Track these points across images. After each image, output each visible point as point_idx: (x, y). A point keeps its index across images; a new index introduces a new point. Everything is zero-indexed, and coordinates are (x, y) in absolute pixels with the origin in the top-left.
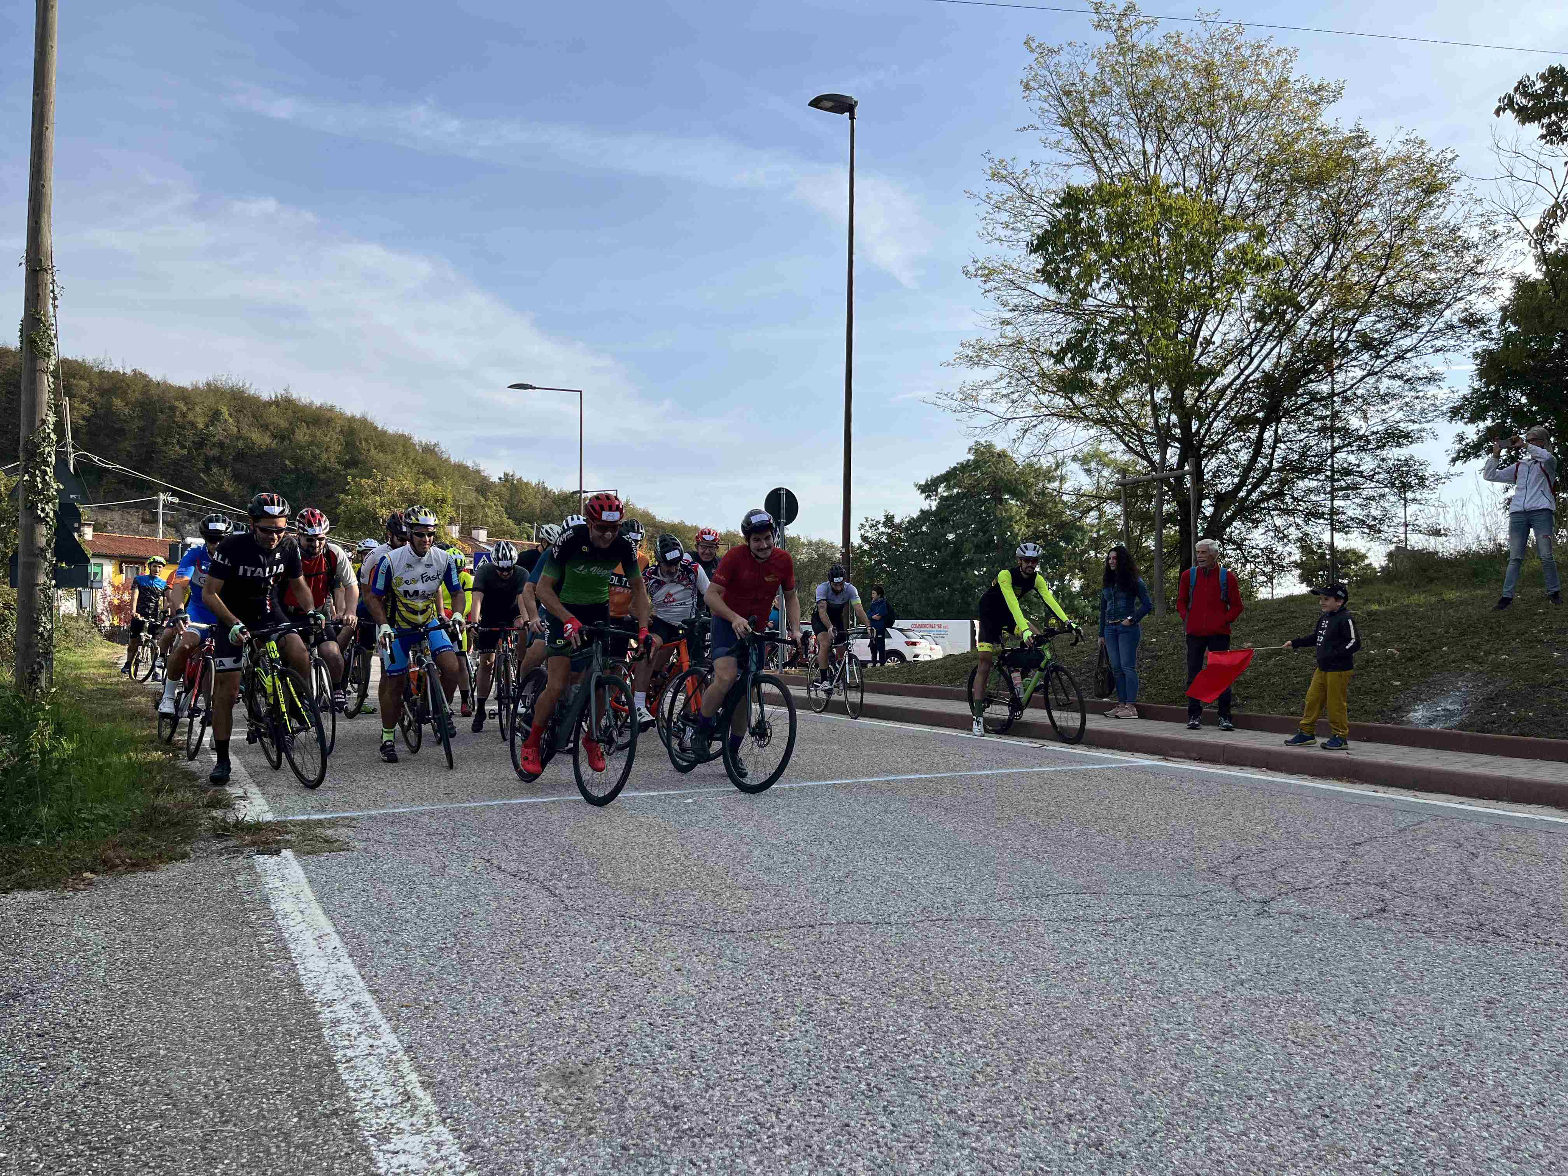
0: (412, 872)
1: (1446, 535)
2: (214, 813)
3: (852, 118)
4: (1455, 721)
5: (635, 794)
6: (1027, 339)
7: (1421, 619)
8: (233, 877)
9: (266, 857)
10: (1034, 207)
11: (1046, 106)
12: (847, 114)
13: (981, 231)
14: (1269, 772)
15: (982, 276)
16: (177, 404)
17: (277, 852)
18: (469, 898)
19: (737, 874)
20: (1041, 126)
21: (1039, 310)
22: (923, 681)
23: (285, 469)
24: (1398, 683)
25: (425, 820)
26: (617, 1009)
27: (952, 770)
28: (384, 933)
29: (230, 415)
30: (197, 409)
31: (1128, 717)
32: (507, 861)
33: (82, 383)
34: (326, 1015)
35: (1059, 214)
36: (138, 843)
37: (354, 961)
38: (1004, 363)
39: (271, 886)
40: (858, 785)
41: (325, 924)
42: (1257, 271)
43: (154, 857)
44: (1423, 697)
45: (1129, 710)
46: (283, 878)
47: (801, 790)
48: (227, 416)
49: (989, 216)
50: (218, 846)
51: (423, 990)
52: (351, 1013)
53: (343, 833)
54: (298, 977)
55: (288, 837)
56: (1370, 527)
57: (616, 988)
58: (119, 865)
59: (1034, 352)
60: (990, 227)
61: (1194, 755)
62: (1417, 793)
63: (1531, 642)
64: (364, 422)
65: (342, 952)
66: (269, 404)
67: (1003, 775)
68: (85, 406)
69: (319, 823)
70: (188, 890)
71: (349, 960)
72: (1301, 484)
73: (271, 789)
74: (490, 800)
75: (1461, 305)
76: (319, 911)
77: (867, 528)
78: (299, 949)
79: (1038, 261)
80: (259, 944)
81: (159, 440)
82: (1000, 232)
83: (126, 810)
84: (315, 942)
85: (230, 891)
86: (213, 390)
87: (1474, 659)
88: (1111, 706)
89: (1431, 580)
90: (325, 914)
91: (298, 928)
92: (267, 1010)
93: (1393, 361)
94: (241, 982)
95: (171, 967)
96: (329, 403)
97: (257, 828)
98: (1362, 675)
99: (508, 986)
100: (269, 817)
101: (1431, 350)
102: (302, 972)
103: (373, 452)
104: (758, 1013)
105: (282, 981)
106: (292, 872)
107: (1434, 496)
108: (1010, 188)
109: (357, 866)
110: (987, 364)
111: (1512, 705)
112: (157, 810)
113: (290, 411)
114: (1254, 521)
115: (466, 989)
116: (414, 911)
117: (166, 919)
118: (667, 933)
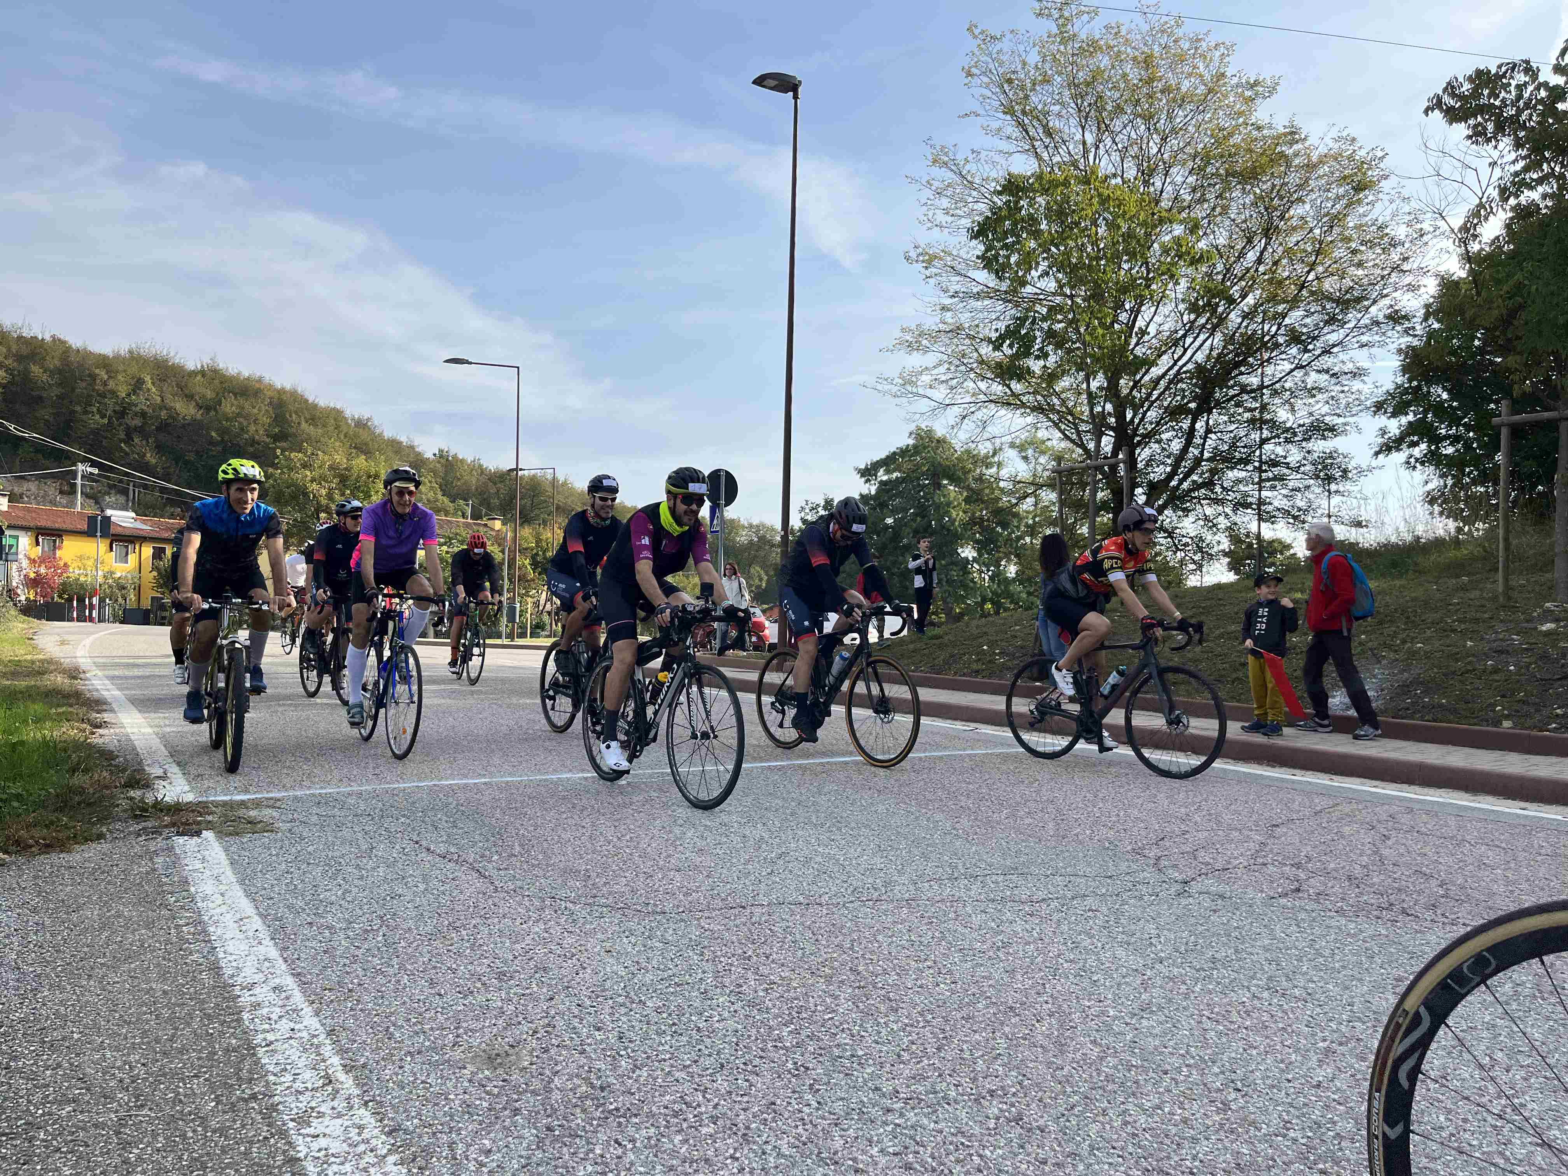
0: (338, 854)
1: (1366, 526)
2: (132, 793)
3: (796, 97)
5: (569, 775)
6: (967, 325)
8: (151, 859)
9: (186, 838)
10: (974, 193)
11: (989, 94)
12: (791, 94)
13: (922, 218)
15: (923, 262)
16: (97, 371)
17: (198, 834)
18: (397, 879)
19: (669, 856)
20: (982, 112)
21: (978, 296)
23: (212, 442)
25: (351, 801)
26: (545, 990)
27: (886, 753)
28: (308, 915)
29: (153, 384)
30: (120, 377)
32: (436, 842)
34: (246, 999)
35: (999, 201)
36: (52, 823)
37: (276, 943)
38: (943, 349)
39: (190, 868)
41: (246, 906)
42: (1191, 264)
43: (68, 838)
46: (203, 860)
48: (150, 385)
49: (929, 202)
50: (135, 827)
51: (347, 973)
52: (272, 996)
53: (267, 814)
54: (217, 960)
55: (210, 818)
56: (1295, 518)
57: (545, 969)
58: (31, 846)
59: (973, 338)
60: (931, 213)
62: (1333, 777)
63: (1445, 631)
64: (294, 394)
65: (264, 934)
66: (193, 374)
67: (935, 758)
68: (2, 373)
69: (243, 803)
70: (103, 873)
71: (272, 943)
72: (1230, 474)
73: (192, 769)
74: (420, 781)
75: (1386, 301)
76: (241, 894)
77: (807, 511)
78: (219, 933)
79: (978, 248)
80: (177, 927)
81: (78, 408)
82: (941, 218)
83: (40, 790)
84: (236, 925)
85: (147, 873)
86: (135, 358)
87: (1390, 647)
90: (247, 896)
91: (218, 911)
92: (184, 993)
93: (1320, 355)
94: (159, 965)
95: (86, 949)
96: (258, 374)
97: (177, 808)
99: (435, 968)
100: (190, 797)
101: (1357, 345)
102: (221, 955)
103: (304, 425)
104: (687, 994)
105: (201, 965)
106: (213, 854)
107: (1356, 489)
108: (951, 175)
109: (281, 848)
110: (926, 350)
111: (1426, 692)
112: (70, 789)
113: (216, 382)
114: (1185, 510)
115: (391, 971)
116: (340, 893)
117: (81, 901)
118: (598, 914)
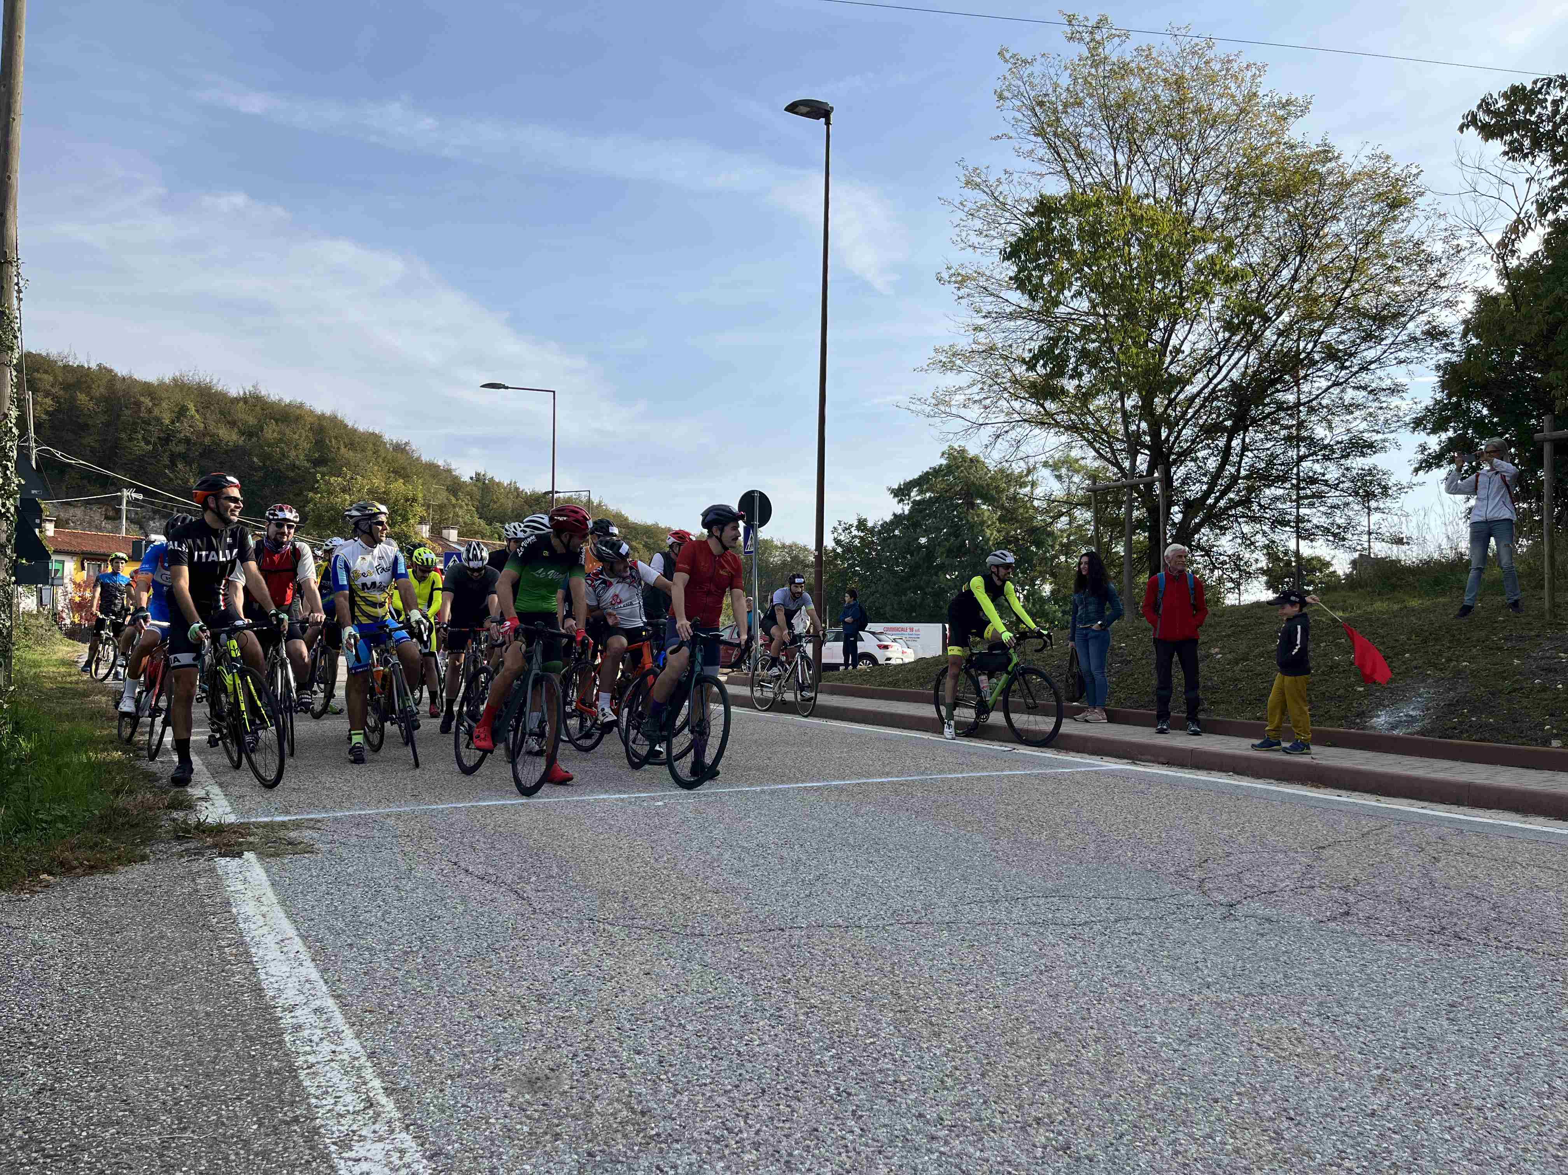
0: (378, 875)
1: (1408, 544)
2: (175, 815)
3: (828, 123)
4: (1417, 726)
6: (1000, 345)
7: (1385, 625)
8: (194, 880)
9: (228, 859)
10: (1007, 215)
11: (1020, 117)
12: (823, 120)
13: (955, 238)
14: (1236, 777)
15: (956, 282)
16: (142, 399)
17: (240, 855)
18: (436, 901)
19: (707, 878)
20: (1014, 135)
21: (1012, 316)
22: (895, 684)
23: (252, 467)
24: (1361, 689)
25: (391, 822)
26: (584, 1013)
27: (922, 774)
28: (348, 936)
29: (197, 411)
30: (164, 405)
31: (1097, 721)
32: (474, 863)
33: (46, 376)
34: (287, 1020)
35: (1032, 223)
36: (96, 845)
37: (317, 965)
38: (976, 369)
39: (232, 889)
40: (829, 789)
41: (287, 928)
42: (1226, 282)
43: (112, 860)
44: (1386, 702)
45: (1097, 714)
46: (245, 881)
47: (773, 792)
48: (193, 411)
49: (963, 223)
50: (177, 848)
51: (388, 995)
52: (312, 1018)
53: (307, 835)
54: (259, 982)
55: (251, 839)
56: (1335, 535)
57: (584, 992)
58: (75, 868)
59: (1006, 358)
60: (964, 234)
61: (1161, 759)
62: (1380, 798)
63: (1491, 649)
64: (334, 419)
65: (305, 956)
66: (236, 400)
67: (972, 778)
68: (48, 401)
69: (283, 825)
70: (147, 893)
71: (312, 965)
72: (1267, 492)
73: (235, 791)
74: (458, 801)
75: (1424, 318)
76: (282, 915)
77: (840, 531)
78: (260, 953)
79: (1011, 269)
80: (220, 948)
81: (123, 436)
82: (974, 239)
83: (84, 811)
84: (278, 946)
85: (190, 894)
86: (179, 386)
87: (1435, 666)
88: (1080, 711)
89: (1394, 587)
90: (288, 917)
91: (260, 931)
92: (226, 1015)
93: (1357, 372)
94: (201, 986)
95: (129, 971)
96: (299, 400)
97: (219, 829)
98: (1327, 681)
99: (474, 990)
100: (231, 819)
101: (1394, 362)
102: (263, 977)
103: (343, 450)
104: (727, 1017)
105: (243, 986)
106: (254, 875)
107: (1397, 505)
108: (983, 196)
109: (322, 869)
110: (960, 370)
111: (1472, 712)
112: (116, 812)
113: (258, 408)
114: (1221, 528)
115: (431, 993)
116: (379, 914)
117: (125, 922)
118: (636, 936)
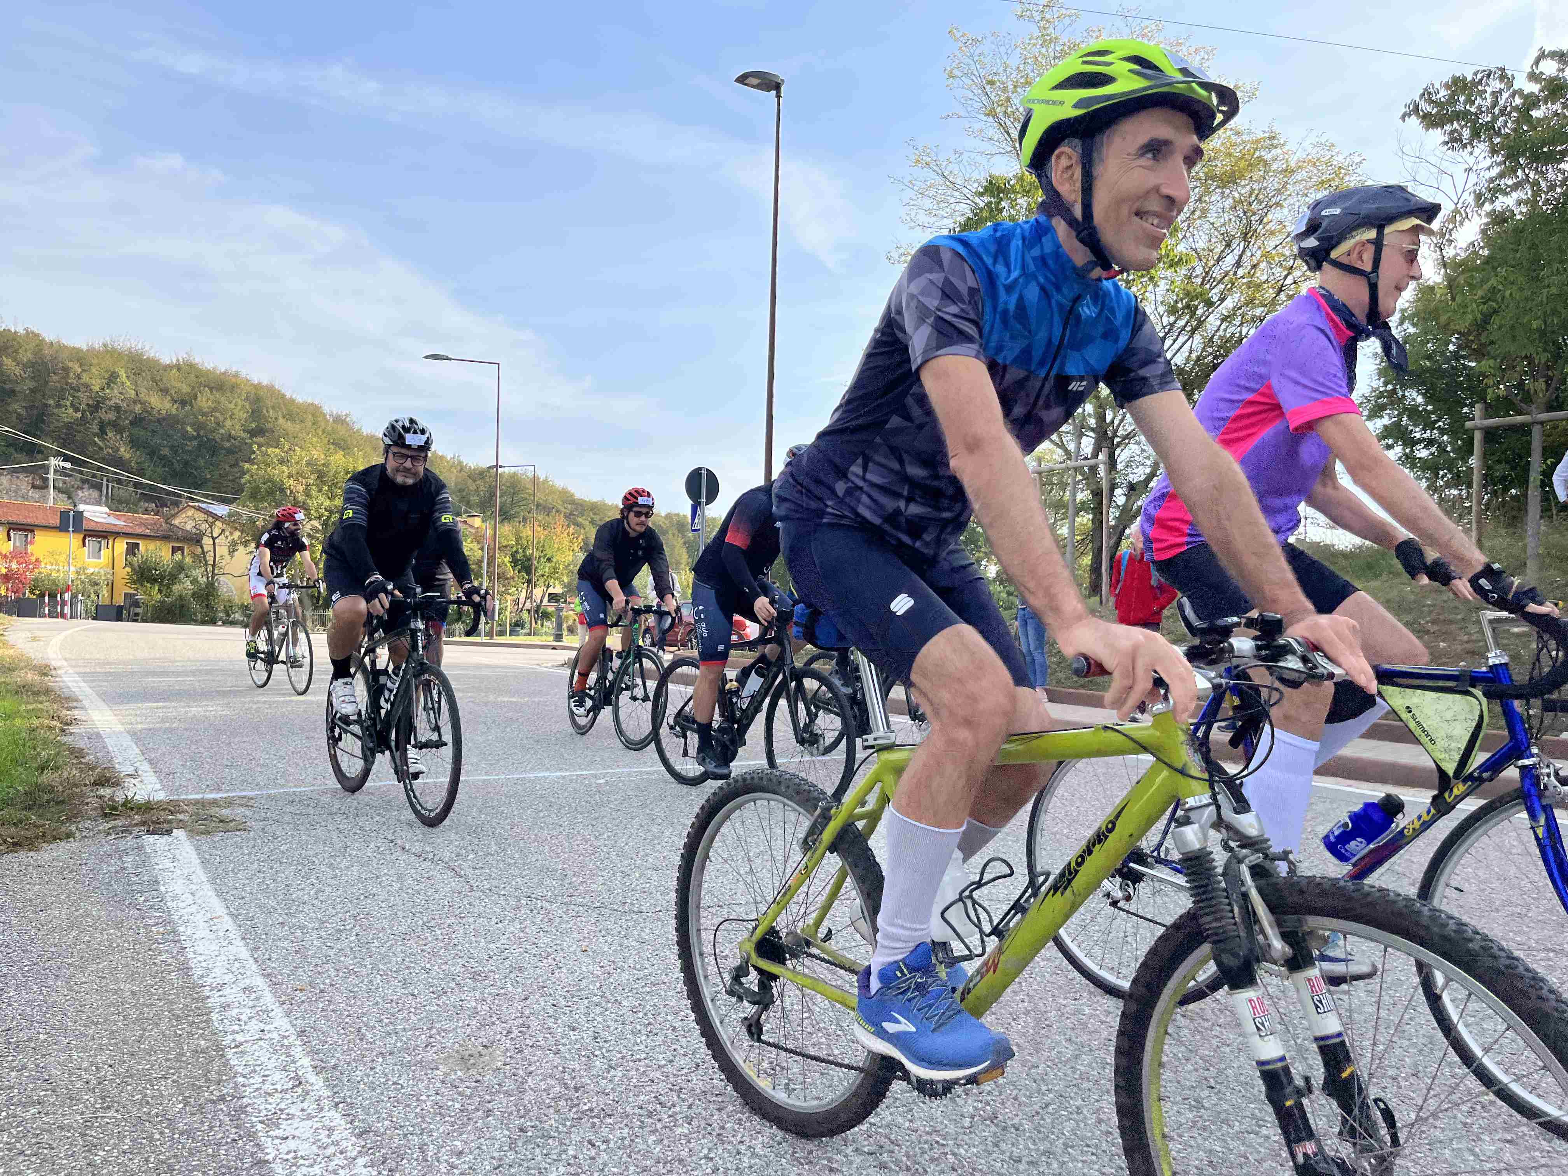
0: (311, 853)
2: (102, 791)
3: (778, 96)
5: (547, 774)
8: (121, 858)
9: (156, 837)
10: (957, 194)
11: (971, 95)
12: (774, 92)
13: (904, 217)
16: (70, 364)
17: (169, 832)
18: (371, 878)
20: (964, 114)
23: (186, 435)
26: (520, 990)
28: (280, 915)
29: (128, 377)
30: (94, 370)
34: (215, 1000)
35: (981, 202)
36: (21, 821)
37: (247, 944)
39: (160, 867)
41: (217, 906)
42: (1171, 266)
43: (37, 837)
46: (174, 859)
48: (124, 379)
49: (912, 202)
50: (104, 825)
51: (319, 973)
52: (241, 997)
53: (240, 812)
54: (187, 960)
55: (180, 816)
57: (520, 969)
60: (913, 213)
64: (271, 389)
65: (235, 934)
66: (170, 367)
69: (214, 802)
70: (71, 871)
71: (242, 943)
73: (163, 767)
76: (211, 893)
78: (189, 932)
80: (146, 926)
81: (51, 402)
82: (923, 218)
83: (8, 787)
84: (206, 925)
85: (117, 872)
86: (111, 353)
90: (218, 896)
91: (189, 910)
92: (152, 994)
94: (127, 965)
95: (53, 949)
97: (147, 807)
99: (408, 968)
100: (161, 796)
102: (191, 955)
103: (281, 421)
104: (663, 993)
105: (170, 965)
106: (184, 854)
108: (933, 175)
109: (254, 847)
112: (41, 788)
113: (192, 376)
115: (364, 971)
116: (312, 892)
117: (49, 900)
118: (574, 914)
